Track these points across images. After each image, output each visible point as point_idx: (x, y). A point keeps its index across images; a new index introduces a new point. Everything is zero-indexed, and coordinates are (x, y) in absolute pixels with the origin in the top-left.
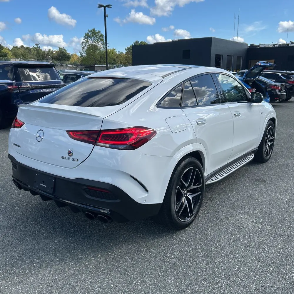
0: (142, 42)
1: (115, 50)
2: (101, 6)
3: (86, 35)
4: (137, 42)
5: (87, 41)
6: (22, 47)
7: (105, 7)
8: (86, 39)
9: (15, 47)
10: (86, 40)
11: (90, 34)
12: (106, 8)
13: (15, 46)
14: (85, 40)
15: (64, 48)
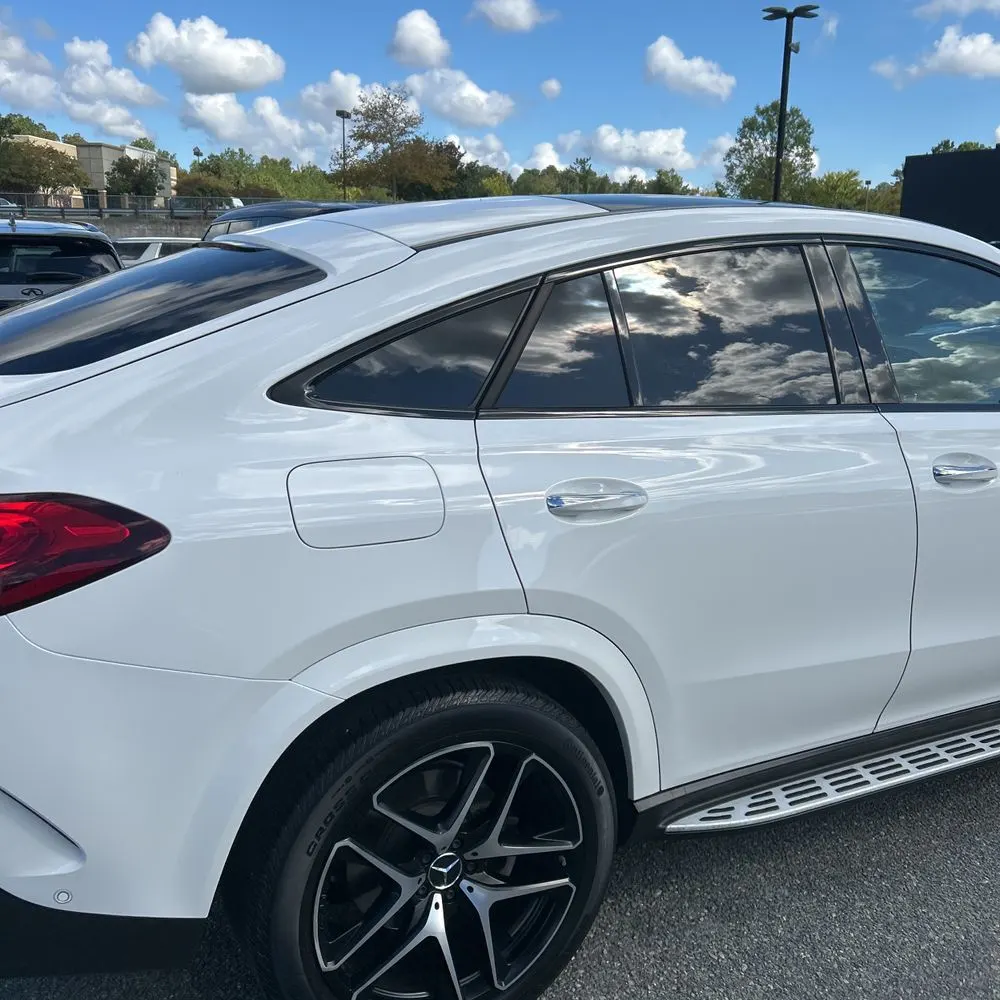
0: (965, 145)
1: (855, 175)
2: (777, 13)
3: (744, 127)
4: (946, 144)
5: (749, 143)
6: (551, 169)
7: (790, 17)
8: (745, 137)
9: (529, 172)
10: (744, 141)
11: (760, 120)
12: (796, 20)
13: (530, 169)
14: (740, 141)
15: (673, 170)
